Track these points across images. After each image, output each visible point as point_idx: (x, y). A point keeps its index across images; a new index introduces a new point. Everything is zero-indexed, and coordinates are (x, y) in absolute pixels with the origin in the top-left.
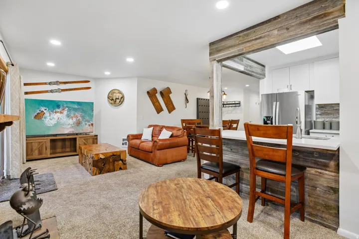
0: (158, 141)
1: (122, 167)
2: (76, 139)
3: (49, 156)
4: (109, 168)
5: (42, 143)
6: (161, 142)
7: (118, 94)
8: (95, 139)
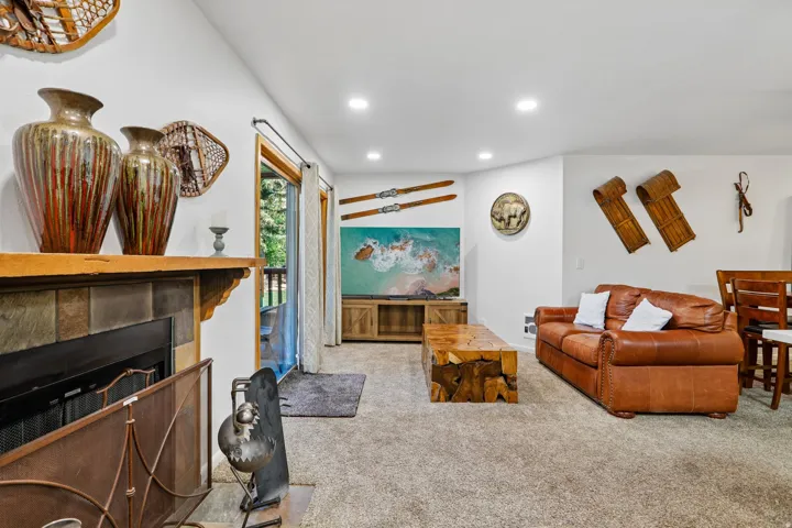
0: (615, 336)
1: (505, 394)
2: (422, 307)
3: (376, 337)
4: (471, 392)
5: (364, 312)
6: (626, 342)
7: (515, 205)
8: (462, 313)
